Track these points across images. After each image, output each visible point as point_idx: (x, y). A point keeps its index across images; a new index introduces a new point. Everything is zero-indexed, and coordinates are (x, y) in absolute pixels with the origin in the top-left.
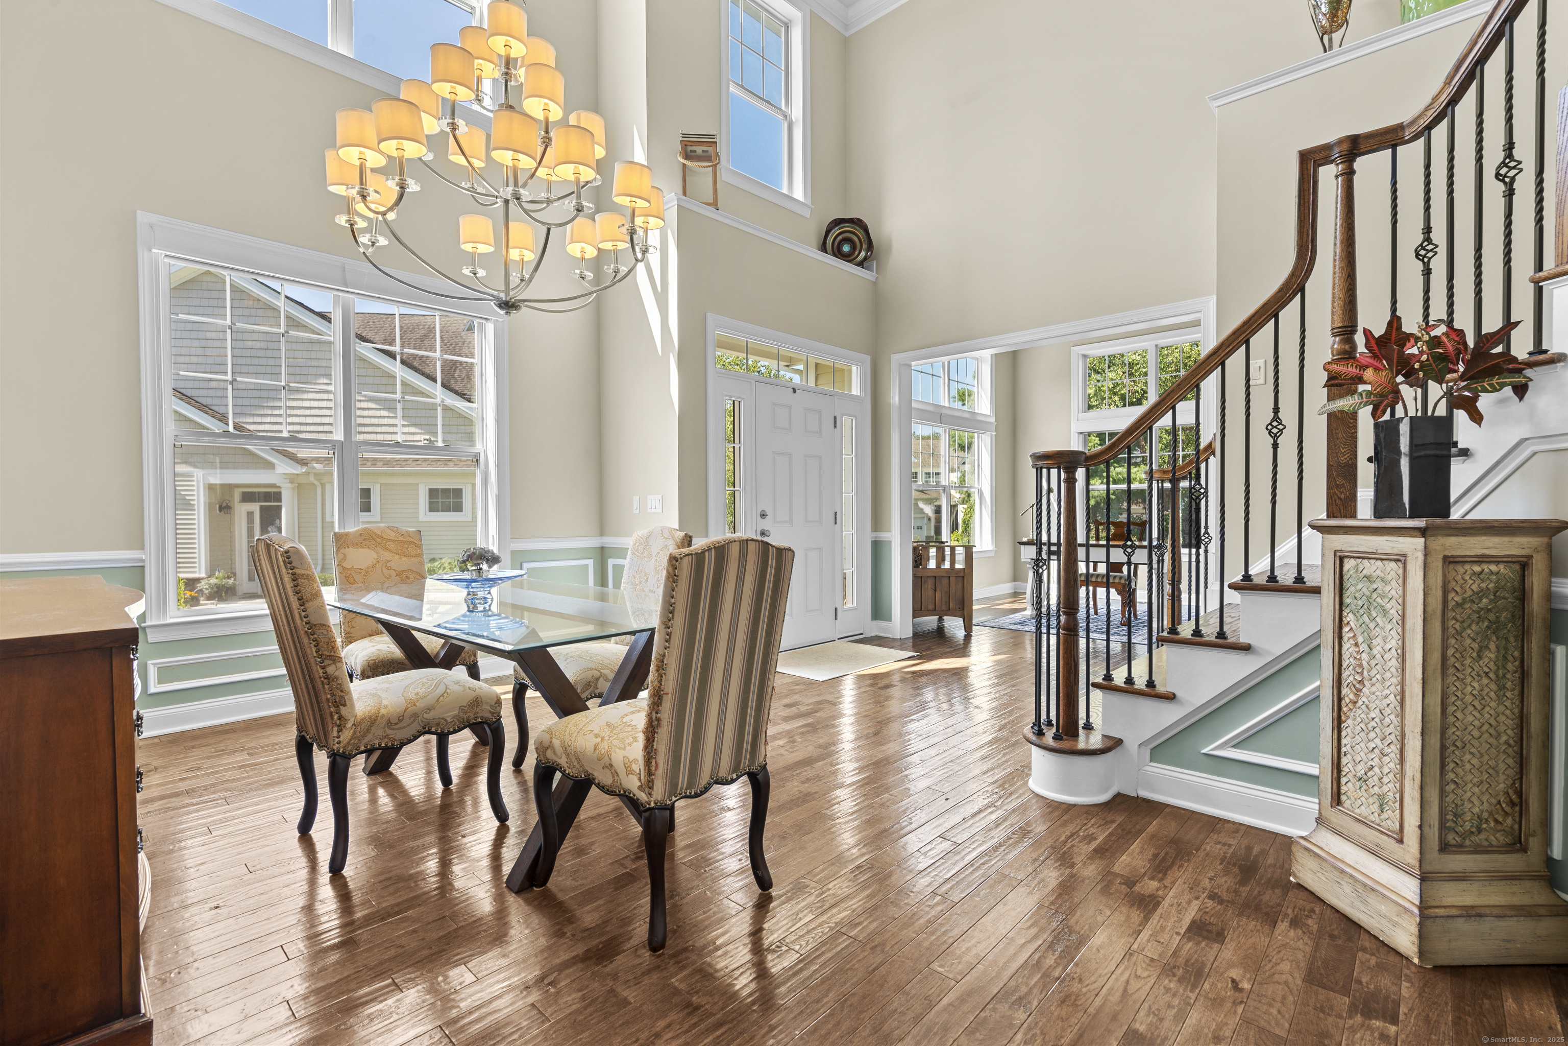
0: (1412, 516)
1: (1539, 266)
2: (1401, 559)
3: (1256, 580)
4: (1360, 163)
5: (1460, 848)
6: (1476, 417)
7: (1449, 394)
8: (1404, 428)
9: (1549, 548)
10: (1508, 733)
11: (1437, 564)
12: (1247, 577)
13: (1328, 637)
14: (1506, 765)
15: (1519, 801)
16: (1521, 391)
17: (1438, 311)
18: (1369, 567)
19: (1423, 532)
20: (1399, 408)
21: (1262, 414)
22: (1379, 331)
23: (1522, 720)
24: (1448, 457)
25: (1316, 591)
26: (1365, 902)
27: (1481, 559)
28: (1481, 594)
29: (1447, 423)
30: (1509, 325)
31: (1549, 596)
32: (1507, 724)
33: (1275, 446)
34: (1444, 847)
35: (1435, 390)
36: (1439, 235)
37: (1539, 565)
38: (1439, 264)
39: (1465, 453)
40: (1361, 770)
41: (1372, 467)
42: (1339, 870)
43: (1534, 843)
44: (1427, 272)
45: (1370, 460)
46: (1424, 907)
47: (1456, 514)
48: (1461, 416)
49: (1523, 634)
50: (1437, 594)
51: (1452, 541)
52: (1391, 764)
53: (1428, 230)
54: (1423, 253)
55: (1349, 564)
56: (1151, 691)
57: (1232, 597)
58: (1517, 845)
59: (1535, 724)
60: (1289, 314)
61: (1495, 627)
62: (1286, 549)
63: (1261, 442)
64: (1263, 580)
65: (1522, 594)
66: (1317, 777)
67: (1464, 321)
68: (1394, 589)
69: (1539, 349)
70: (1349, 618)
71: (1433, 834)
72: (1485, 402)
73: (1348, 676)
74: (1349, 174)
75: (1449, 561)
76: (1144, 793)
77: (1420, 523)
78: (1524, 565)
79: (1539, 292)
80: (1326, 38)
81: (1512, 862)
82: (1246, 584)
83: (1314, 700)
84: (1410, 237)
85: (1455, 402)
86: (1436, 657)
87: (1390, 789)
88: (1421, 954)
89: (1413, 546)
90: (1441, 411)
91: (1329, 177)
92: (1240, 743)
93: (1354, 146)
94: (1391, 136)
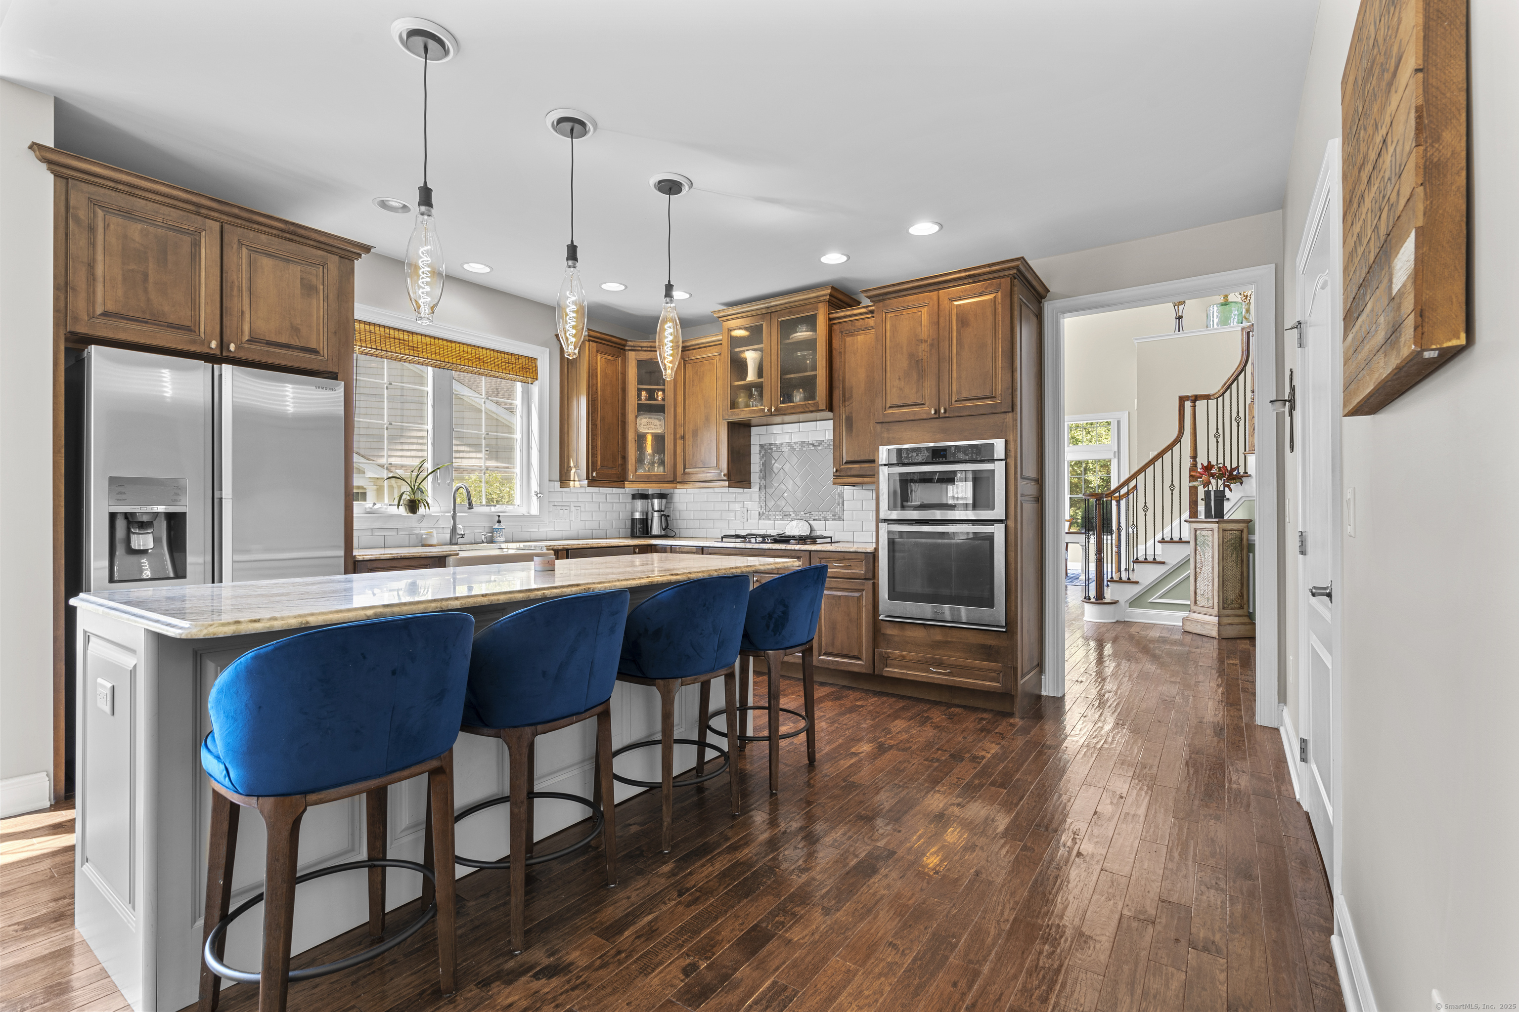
0: (1215, 518)
1: (1245, 450)
2: (1212, 530)
3: (1166, 539)
4: (1198, 403)
5: (1227, 609)
6: (1231, 490)
7: (1224, 483)
8: (1212, 493)
9: (1248, 526)
10: (1239, 577)
11: (1221, 531)
12: (1163, 539)
13: (1193, 554)
14: (1238, 585)
15: (1241, 596)
16: (1241, 483)
17: (1221, 460)
18: (1204, 533)
19: (1217, 522)
20: (1210, 486)
21: (1167, 483)
22: (1205, 464)
23: (1242, 573)
24: (1223, 501)
25: (1188, 542)
26: (1204, 628)
27: (1231, 530)
28: (1232, 539)
29: (1224, 491)
30: (1238, 467)
31: (1248, 540)
32: (1239, 574)
33: (1172, 494)
34: (1224, 608)
35: (1220, 482)
36: (1221, 431)
37: (1245, 531)
38: (1220, 440)
39: (1228, 499)
40: (1202, 593)
41: (1203, 502)
42: (1197, 621)
43: (1245, 607)
44: (1217, 442)
45: (1202, 499)
46: (1219, 624)
47: (1226, 518)
48: (1227, 489)
49: (1242, 550)
50: (1221, 539)
51: (1225, 525)
52: (1210, 588)
53: (1217, 429)
54: (1217, 436)
55: (1198, 532)
56: (1129, 581)
57: (1159, 546)
58: (1241, 607)
59: (1245, 574)
60: (1176, 449)
61: (1235, 548)
62: (1167, 530)
63: (1167, 492)
64: (1169, 539)
65: (1241, 539)
66: (1189, 605)
67: (1228, 464)
68: (1210, 539)
69: (1246, 473)
70: (1198, 548)
71: (1221, 604)
72: (1232, 486)
73: (1198, 565)
74: (1194, 406)
75: (1224, 530)
76: (1126, 620)
77: (1217, 520)
78: (1242, 531)
79: (1245, 457)
80: (1176, 307)
81: (1240, 612)
82: (1163, 541)
83: (1188, 577)
84: (1213, 431)
85: (1225, 486)
86: (1221, 556)
87: (1210, 594)
88: (1219, 635)
89: (1215, 526)
90: (1222, 488)
91: (1188, 405)
92: (1161, 597)
93: (1196, 398)
94: (1207, 397)
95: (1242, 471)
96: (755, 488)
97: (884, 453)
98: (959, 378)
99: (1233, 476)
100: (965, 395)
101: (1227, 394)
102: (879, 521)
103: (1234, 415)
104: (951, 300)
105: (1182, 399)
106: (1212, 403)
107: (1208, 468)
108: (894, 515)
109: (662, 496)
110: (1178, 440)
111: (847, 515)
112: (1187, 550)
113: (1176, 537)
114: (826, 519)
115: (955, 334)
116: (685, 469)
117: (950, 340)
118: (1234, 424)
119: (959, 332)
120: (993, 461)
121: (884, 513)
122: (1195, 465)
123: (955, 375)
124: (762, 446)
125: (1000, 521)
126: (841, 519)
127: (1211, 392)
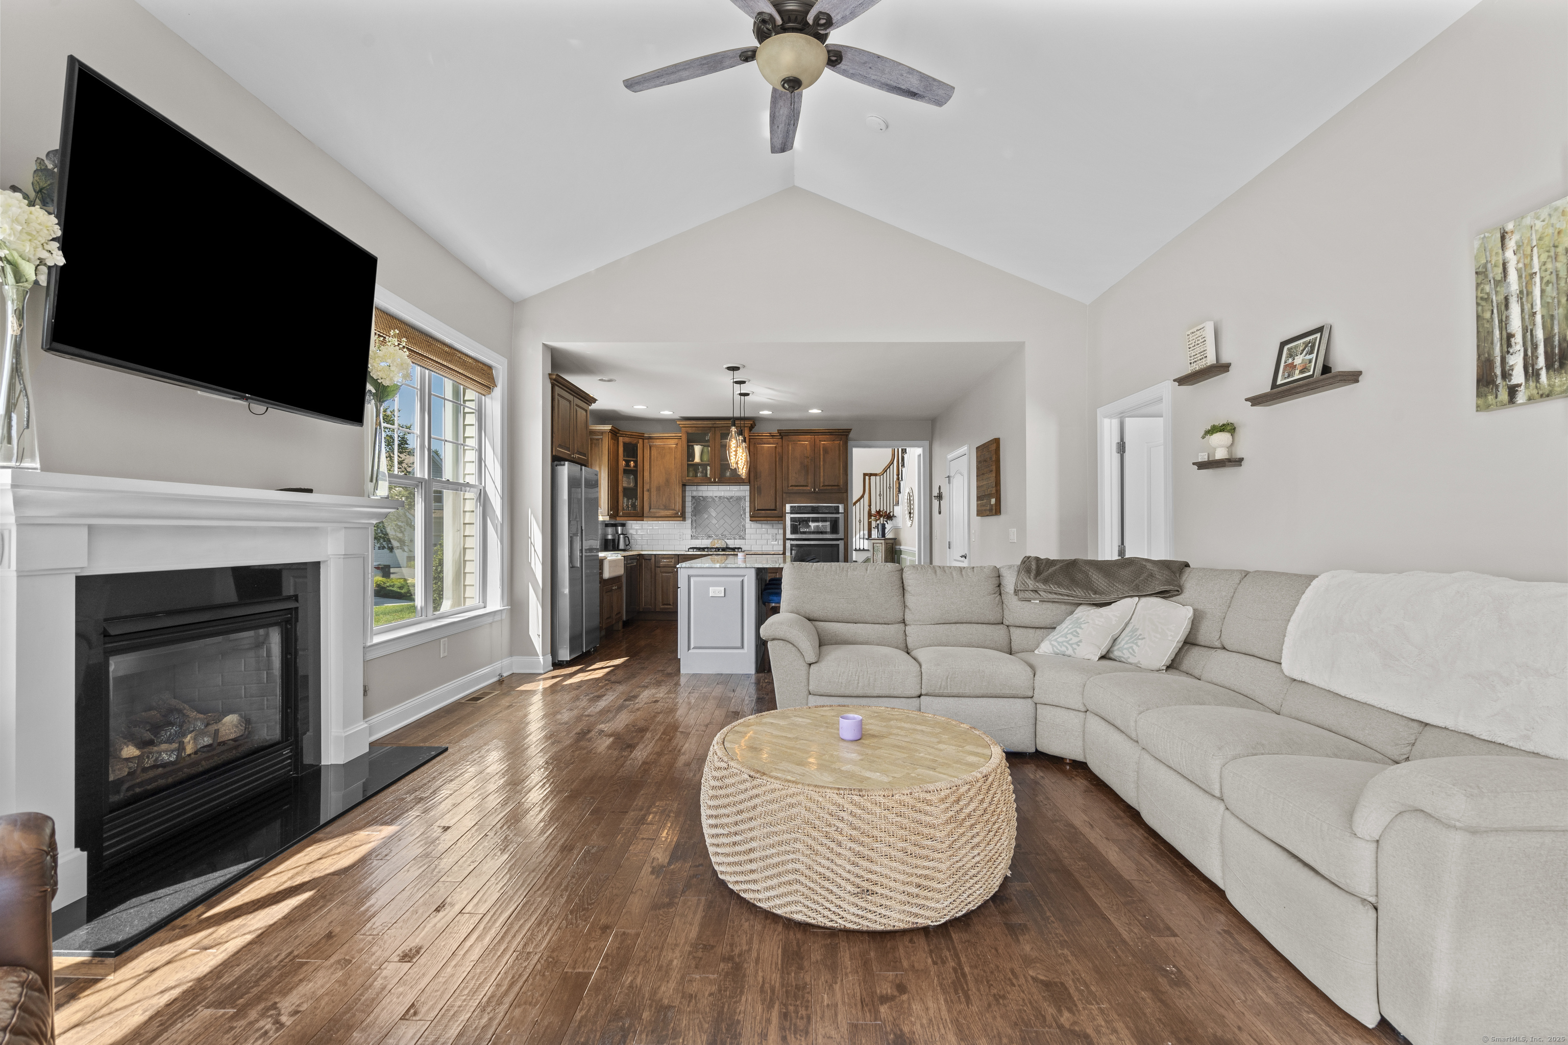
1: (894, 504)
2: (881, 543)
4: (872, 477)
6: (888, 523)
7: (884, 520)
8: (880, 525)
9: (897, 541)
11: (884, 544)
13: (872, 556)
16: (893, 520)
17: (882, 508)
18: (878, 545)
19: (882, 540)
21: (858, 519)
22: (877, 510)
24: (884, 529)
27: (889, 543)
28: (890, 547)
29: (885, 524)
30: (891, 512)
31: (895, 548)
36: (882, 493)
37: (896, 544)
44: (880, 498)
47: (886, 538)
49: (892, 553)
50: (884, 547)
51: (886, 541)
53: (880, 492)
55: (875, 545)
60: (862, 501)
61: (890, 552)
68: (881, 548)
69: (894, 515)
70: (875, 553)
72: (888, 521)
74: (870, 479)
75: (886, 543)
77: (883, 538)
78: (894, 544)
84: (878, 492)
86: (885, 556)
90: (883, 523)
91: (867, 478)
93: (871, 475)
94: (875, 475)
95: (891, 514)
96: (689, 521)
97: (788, 507)
98: (824, 476)
99: (889, 517)
100: (826, 484)
101: (885, 474)
102: (785, 539)
103: (888, 486)
104: (820, 441)
105: (865, 475)
106: (878, 478)
107: (878, 512)
108: (793, 536)
109: (623, 525)
110: (862, 496)
111: (747, 537)
112: (869, 554)
113: (862, 548)
114: (735, 539)
115: (822, 456)
116: (650, 509)
117: (820, 458)
118: (888, 490)
119: (824, 456)
120: (839, 513)
121: (789, 535)
122: (870, 510)
123: (822, 474)
124: (693, 497)
125: (841, 539)
126: (744, 539)
127: (878, 472)
